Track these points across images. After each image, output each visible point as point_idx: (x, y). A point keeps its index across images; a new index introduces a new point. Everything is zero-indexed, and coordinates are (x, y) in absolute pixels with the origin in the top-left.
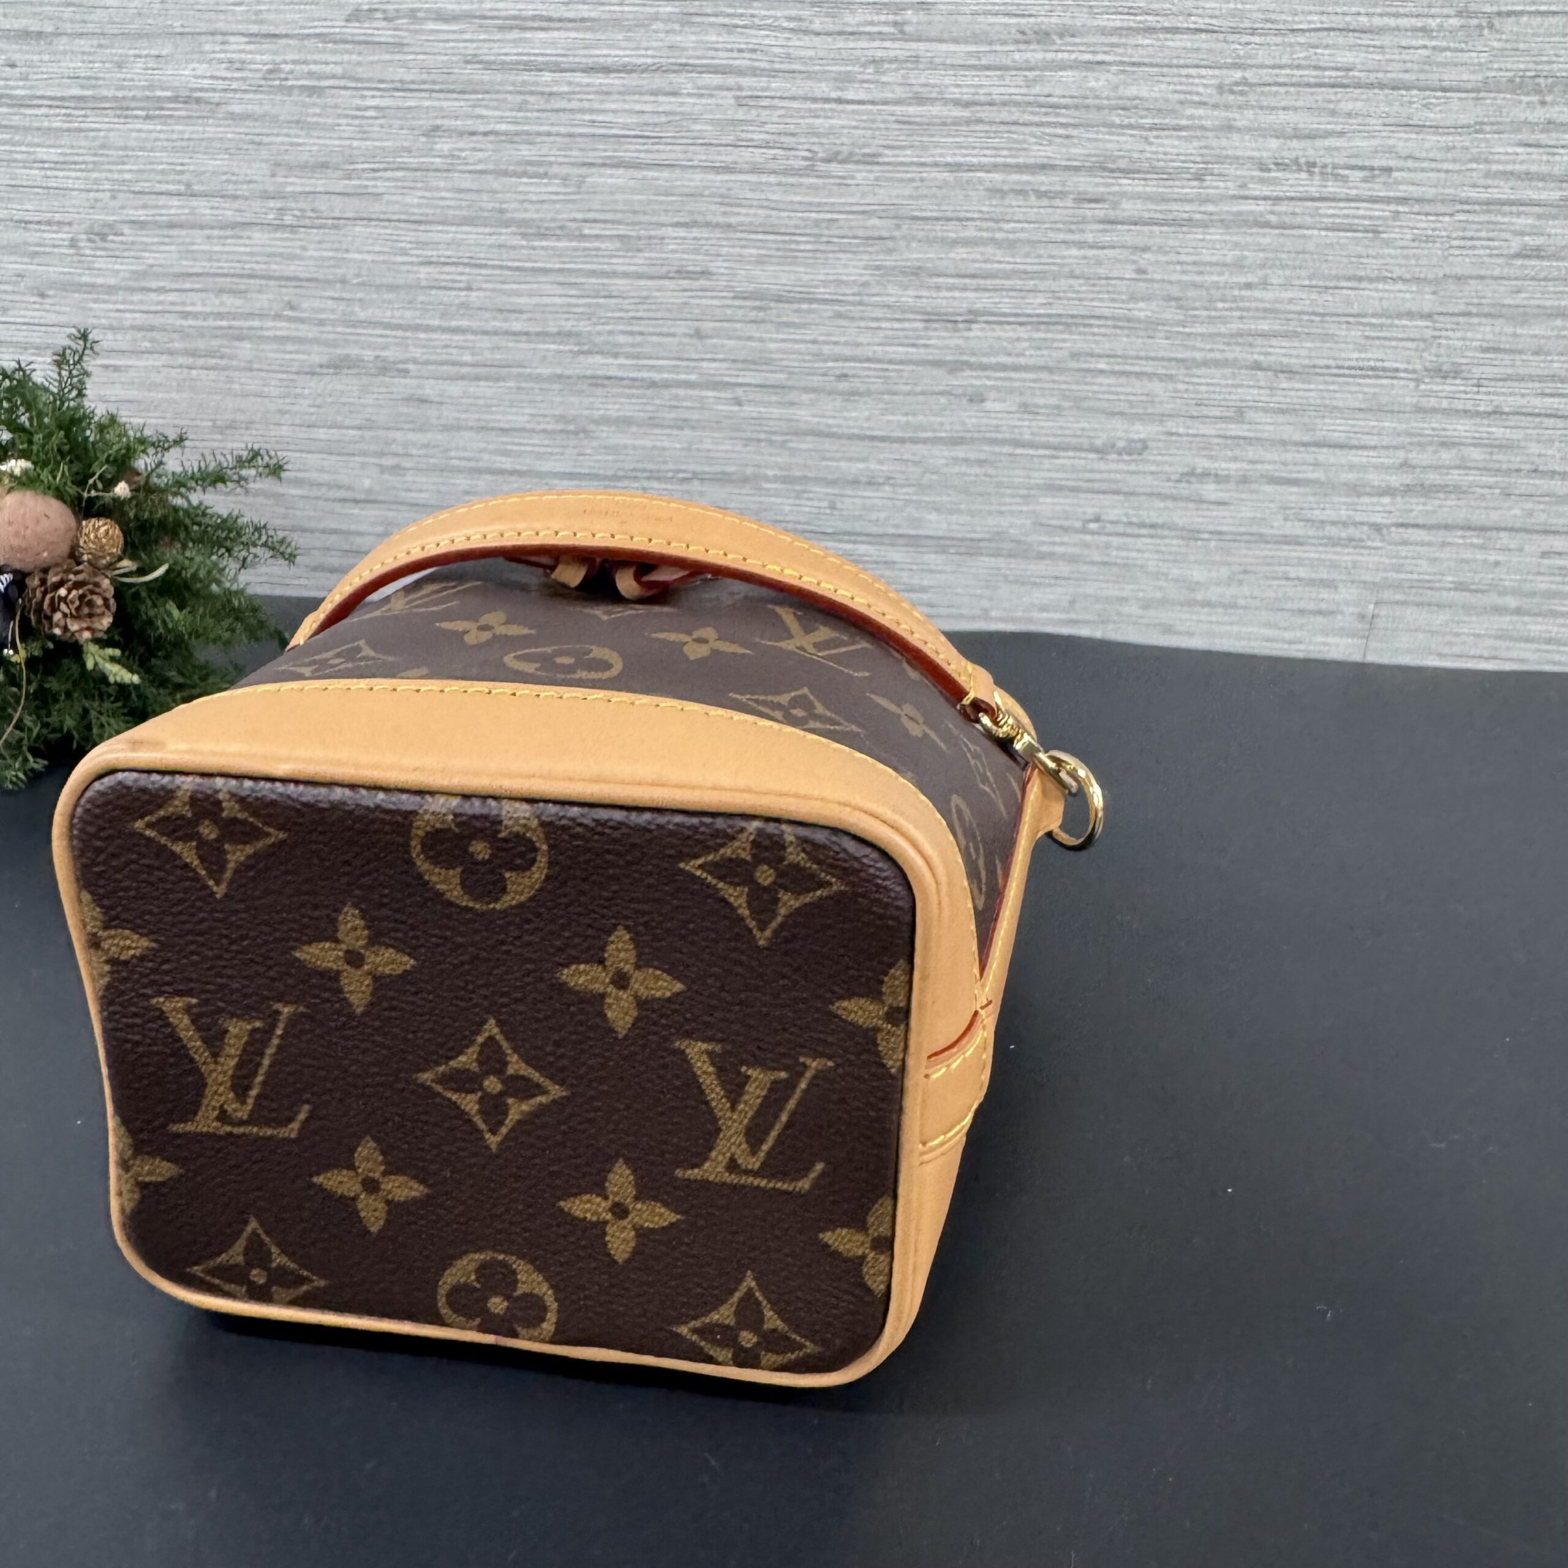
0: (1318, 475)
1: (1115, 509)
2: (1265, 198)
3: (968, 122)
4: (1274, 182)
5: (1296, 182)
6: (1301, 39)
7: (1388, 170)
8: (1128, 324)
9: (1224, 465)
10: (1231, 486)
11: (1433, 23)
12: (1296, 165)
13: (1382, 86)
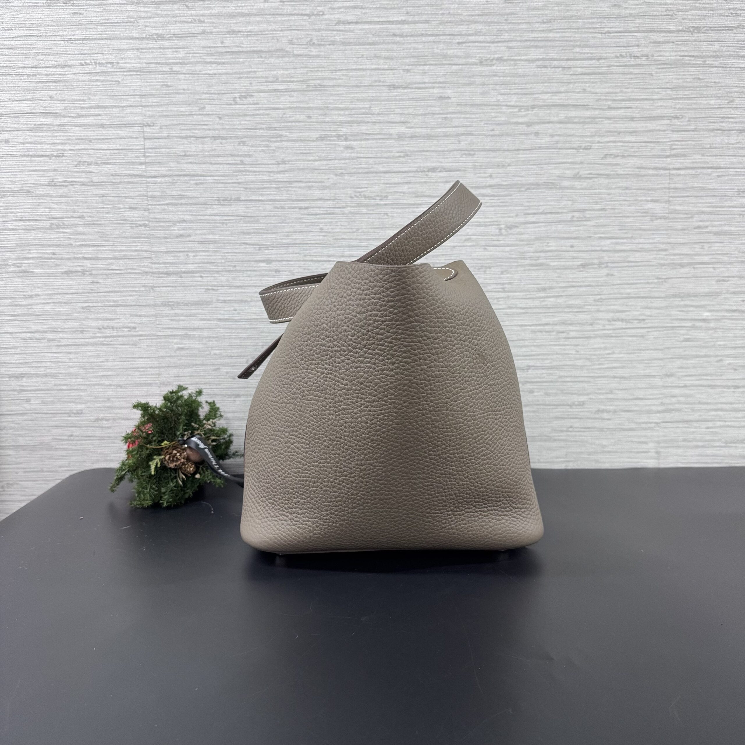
0: (636, 408)
1: (577, 424)
2: (610, 329)
3: (524, 313)
4: (613, 325)
5: (619, 324)
6: (615, 287)
7: (644, 320)
8: (574, 367)
9: (608, 407)
10: (611, 413)
11: (650, 281)
12: (618, 320)
13: (639, 298)
